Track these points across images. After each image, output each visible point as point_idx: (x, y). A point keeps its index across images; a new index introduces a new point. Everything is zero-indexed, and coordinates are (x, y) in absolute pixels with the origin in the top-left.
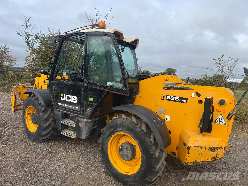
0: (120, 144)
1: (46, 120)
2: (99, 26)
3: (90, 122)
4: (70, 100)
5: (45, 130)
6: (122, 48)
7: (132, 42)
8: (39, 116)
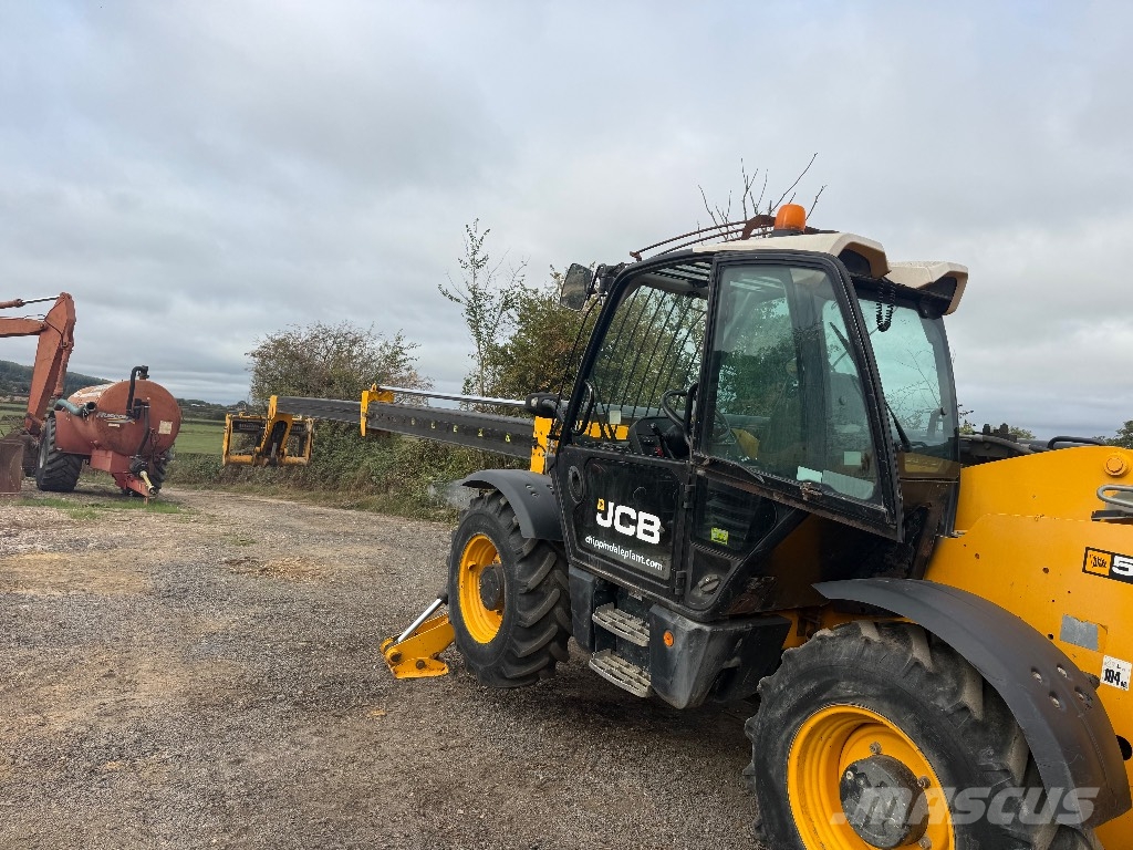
0: (847, 761)
1: (535, 594)
2: (777, 223)
3: (712, 634)
4: (632, 528)
5: (530, 638)
6: (879, 317)
7: (929, 286)
8: (511, 576)
